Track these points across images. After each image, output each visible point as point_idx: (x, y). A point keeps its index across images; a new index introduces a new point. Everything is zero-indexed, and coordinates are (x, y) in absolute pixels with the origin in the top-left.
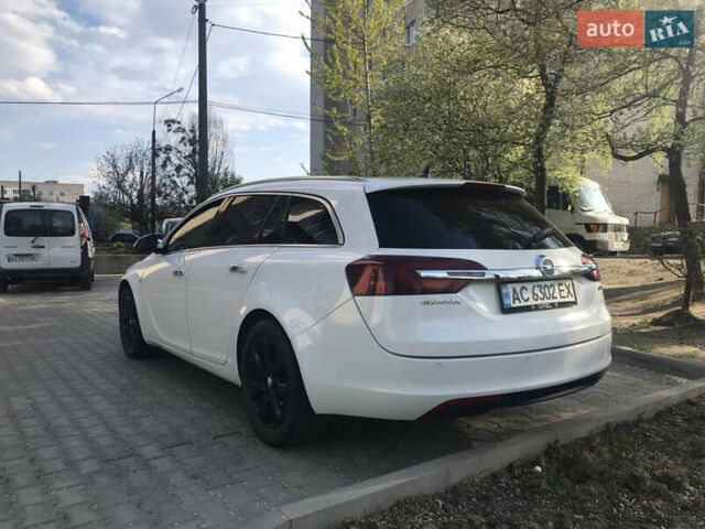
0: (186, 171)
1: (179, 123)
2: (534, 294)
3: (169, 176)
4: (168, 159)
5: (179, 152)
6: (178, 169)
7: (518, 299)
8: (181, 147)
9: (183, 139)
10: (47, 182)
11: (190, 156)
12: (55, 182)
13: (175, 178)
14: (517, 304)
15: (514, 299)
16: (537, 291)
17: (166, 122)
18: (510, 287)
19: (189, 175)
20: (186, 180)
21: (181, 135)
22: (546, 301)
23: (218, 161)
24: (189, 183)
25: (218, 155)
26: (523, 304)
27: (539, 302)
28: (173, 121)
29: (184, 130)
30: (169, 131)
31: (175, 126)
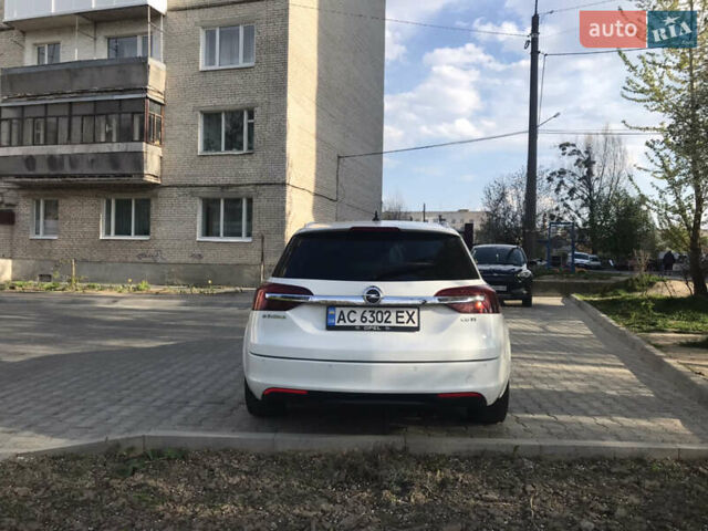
0: (580, 193)
1: (574, 145)
2: (362, 317)
3: (562, 200)
4: (562, 182)
5: (573, 175)
6: (572, 191)
7: (344, 319)
8: (575, 169)
9: (578, 160)
10: (460, 211)
11: (584, 178)
12: (466, 211)
13: (569, 202)
14: (341, 323)
15: (340, 319)
16: (368, 315)
17: (561, 146)
18: (338, 310)
19: (582, 197)
20: (579, 202)
21: (576, 157)
22: (376, 323)
23: (615, 181)
24: (582, 206)
25: (616, 174)
26: (348, 323)
27: (368, 323)
28: (568, 144)
29: (579, 152)
30: (564, 154)
31: (569, 150)
